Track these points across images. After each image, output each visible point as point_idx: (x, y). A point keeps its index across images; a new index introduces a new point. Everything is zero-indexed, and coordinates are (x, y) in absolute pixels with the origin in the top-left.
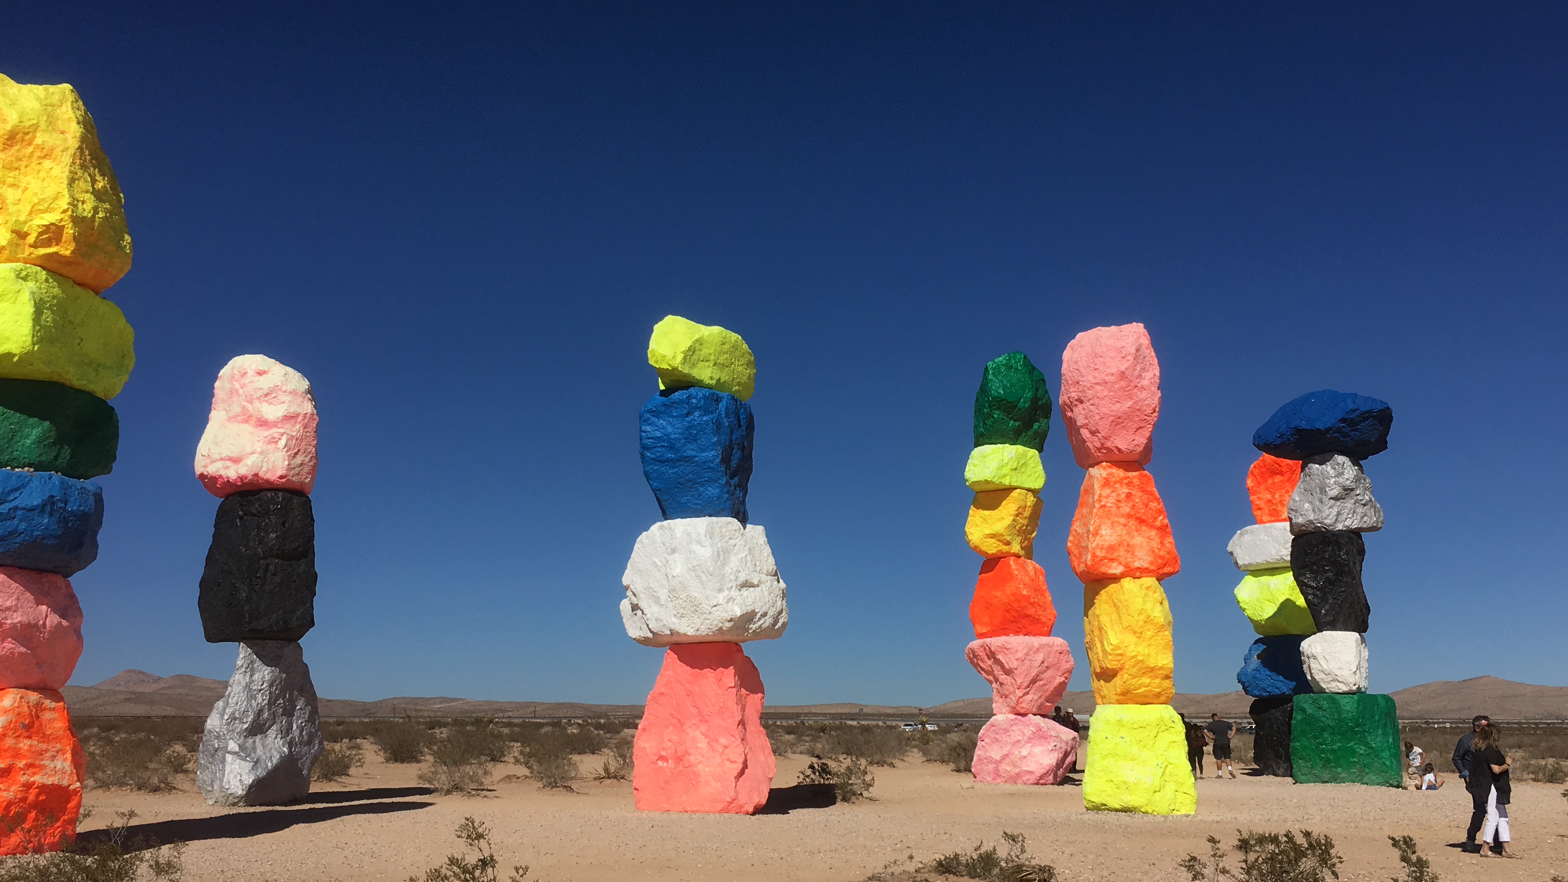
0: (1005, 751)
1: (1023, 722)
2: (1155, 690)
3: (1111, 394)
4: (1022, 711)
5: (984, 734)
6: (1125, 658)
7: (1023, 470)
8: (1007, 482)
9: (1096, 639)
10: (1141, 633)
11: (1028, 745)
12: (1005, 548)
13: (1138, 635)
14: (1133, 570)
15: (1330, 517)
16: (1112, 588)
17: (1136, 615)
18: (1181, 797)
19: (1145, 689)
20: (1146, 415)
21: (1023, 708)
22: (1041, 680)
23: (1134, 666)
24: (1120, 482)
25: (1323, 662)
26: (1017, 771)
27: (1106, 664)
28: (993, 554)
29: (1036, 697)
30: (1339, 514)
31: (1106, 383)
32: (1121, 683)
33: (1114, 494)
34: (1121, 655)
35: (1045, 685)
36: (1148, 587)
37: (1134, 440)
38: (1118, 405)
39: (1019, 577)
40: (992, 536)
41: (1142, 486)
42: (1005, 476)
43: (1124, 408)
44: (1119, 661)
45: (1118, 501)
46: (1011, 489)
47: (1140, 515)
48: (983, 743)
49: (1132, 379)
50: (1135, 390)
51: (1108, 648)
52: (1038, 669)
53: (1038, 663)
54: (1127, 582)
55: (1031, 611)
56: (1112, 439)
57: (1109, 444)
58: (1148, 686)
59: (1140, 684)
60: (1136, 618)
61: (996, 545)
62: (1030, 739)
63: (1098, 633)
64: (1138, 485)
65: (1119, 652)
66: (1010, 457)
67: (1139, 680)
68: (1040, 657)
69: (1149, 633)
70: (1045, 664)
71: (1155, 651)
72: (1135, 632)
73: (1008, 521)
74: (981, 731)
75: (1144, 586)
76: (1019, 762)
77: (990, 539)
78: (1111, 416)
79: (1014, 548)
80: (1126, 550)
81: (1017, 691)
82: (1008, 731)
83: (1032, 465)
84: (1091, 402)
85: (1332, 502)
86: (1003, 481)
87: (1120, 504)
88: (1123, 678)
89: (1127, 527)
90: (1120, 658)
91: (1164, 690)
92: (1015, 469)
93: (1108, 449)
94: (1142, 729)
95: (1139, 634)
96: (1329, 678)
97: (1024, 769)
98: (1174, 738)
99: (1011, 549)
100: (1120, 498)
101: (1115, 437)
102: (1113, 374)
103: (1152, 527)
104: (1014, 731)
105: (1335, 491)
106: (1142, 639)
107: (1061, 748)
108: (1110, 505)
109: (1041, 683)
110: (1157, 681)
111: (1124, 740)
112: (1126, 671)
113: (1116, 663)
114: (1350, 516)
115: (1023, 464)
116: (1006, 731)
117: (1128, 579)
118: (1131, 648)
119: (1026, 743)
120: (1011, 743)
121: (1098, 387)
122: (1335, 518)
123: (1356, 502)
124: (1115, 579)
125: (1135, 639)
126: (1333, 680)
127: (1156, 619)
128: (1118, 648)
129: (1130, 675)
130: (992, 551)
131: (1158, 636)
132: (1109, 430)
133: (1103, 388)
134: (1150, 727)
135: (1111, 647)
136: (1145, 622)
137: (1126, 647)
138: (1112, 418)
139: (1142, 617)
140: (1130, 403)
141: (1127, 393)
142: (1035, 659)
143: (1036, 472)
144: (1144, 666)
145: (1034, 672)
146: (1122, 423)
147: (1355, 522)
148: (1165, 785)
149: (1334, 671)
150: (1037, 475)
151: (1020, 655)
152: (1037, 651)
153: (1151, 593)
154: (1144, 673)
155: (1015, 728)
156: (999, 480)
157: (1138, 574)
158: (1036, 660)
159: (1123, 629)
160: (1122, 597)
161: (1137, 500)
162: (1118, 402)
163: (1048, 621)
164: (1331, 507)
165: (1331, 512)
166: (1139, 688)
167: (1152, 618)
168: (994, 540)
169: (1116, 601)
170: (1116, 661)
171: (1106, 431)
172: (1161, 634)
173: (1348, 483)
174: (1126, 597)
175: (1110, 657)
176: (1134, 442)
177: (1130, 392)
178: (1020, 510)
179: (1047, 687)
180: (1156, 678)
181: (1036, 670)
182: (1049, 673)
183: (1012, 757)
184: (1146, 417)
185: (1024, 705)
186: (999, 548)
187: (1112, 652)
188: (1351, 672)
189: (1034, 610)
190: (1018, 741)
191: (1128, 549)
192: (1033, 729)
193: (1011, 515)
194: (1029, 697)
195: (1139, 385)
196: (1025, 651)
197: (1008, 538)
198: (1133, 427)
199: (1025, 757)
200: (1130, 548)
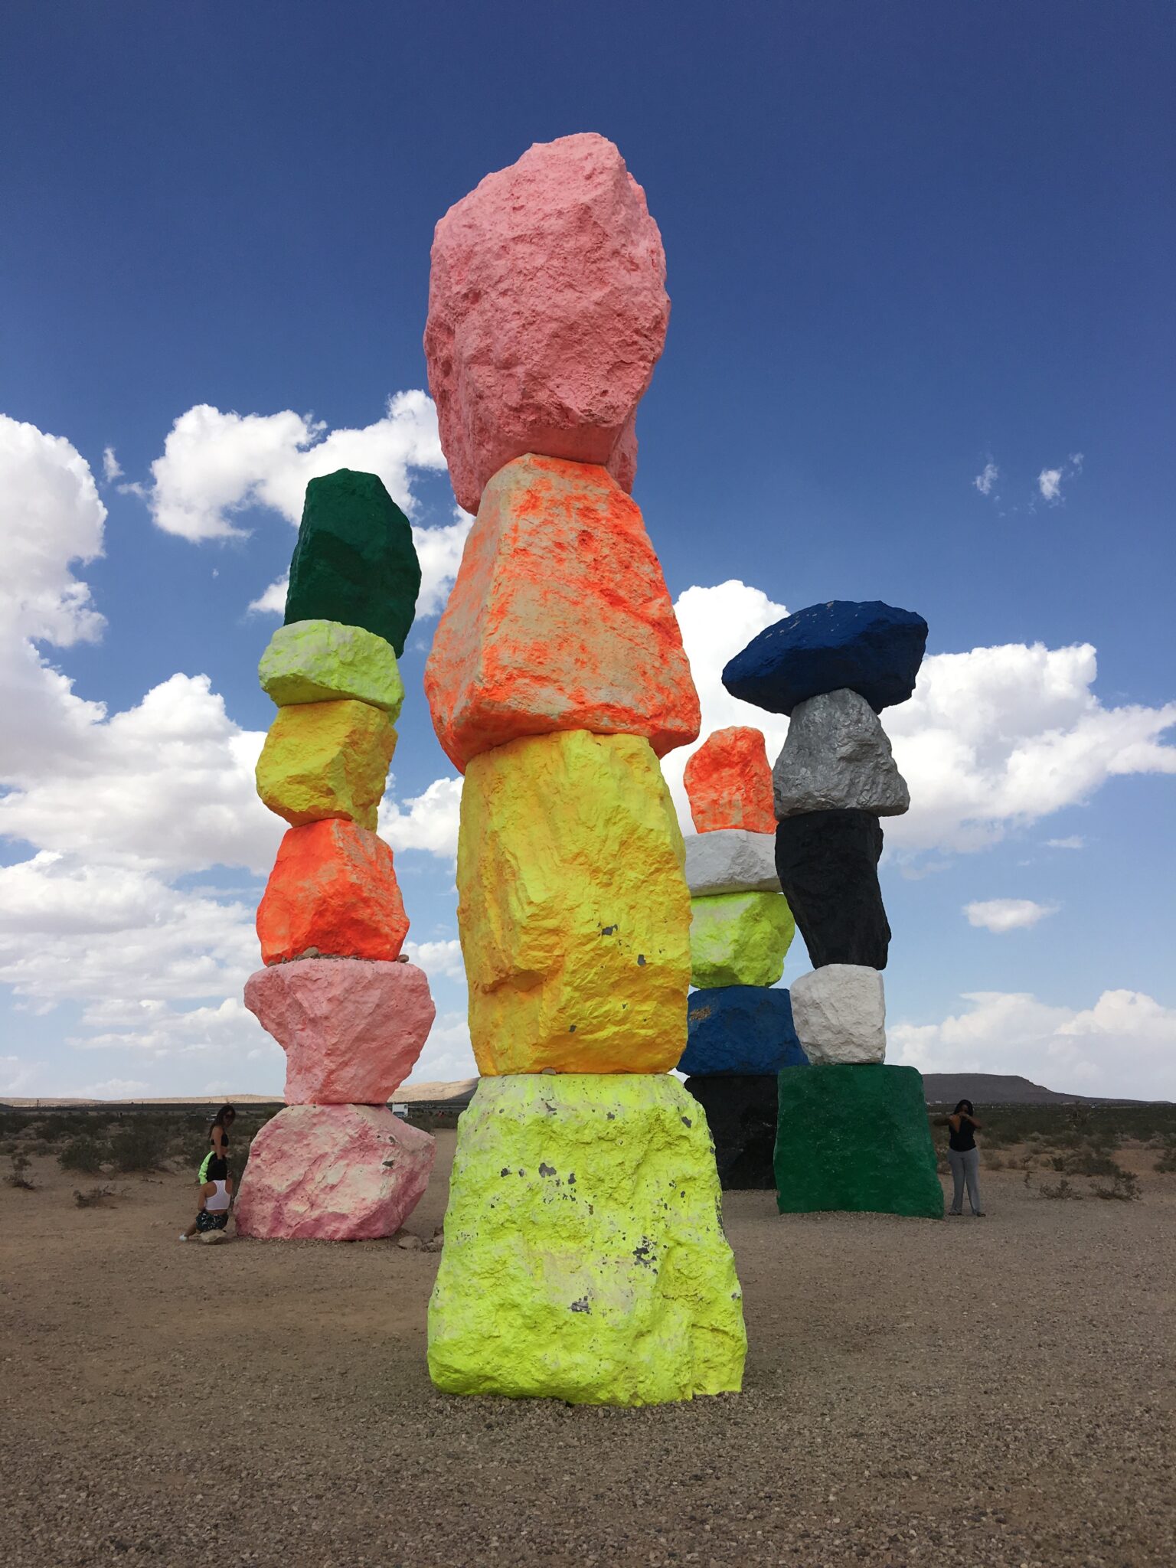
0: (297, 1175)
1: (336, 1119)
2: (643, 1032)
3: (555, 263)
4: (334, 1097)
5: (260, 1143)
6: (567, 943)
7: (364, 668)
8: (333, 683)
9: (488, 896)
10: (611, 873)
11: (343, 1162)
12: (324, 802)
13: (605, 879)
14: (592, 709)
15: (840, 788)
16: (536, 754)
17: (600, 823)
18: (706, 1345)
19: (615, 1029)
20: (637, 331)
21: (336, 1092)
22: (374, 1040)
23: (588, 965)
24: (566, 502)
25: (829, 1014)
26: (316, 1213)
27: (510, 957)
28: (301, 812)
29: (361, 1072)
30: (852, 784)
31: (541, 235)
32: (553, 1013)
33: (549, 529)
34: (555, 931)
35: (380, 1048)
36: (632, 756)
37: (605, 392)
38: (570, 294)
39: (346, 853)
40: (300, 780)
41: (617, 521)
42: (331, 672)
43: (584, 303)
44: (549, 949)
45: (560, 545)
46: (341, 697)
47: (612, 585)
48: (258, 1161)
49: (608, 230)
50: (615, 263)
51: (520, 913)
52: (369, 1019)
53: (368, 1008)
54: (577, 742)
55: (363, 914)
56: (551, 384)
57: (542, 397)
58: (621, 1022)
59: (606, 1014)
60: (600, 830)
61: (308, 797)
62: (345, 1152)
63: (493, 880)
64: (608, 520)
65: (550, 923)
66: (341, 641)
67: (600, 1005)
68: (374, 996)
69: (632, 875)
70: (384, 1010)
71: (645, 923)
72: (596, 871)
73: (333, 752)
74: (258, 1138)
75: (621, 753)
76: (322, 1196)
77: (296, 787)
78: (551, 319)
79: (339, 803)
80: (577, 660)
81: (326, 1061)
82: (306, 1137)
83: (382, 663)
84: (503, 286)
85: (843, 764)
86: (325, 680)
87: (564, 555)
88: (556, 997)
89: (579, 608)
90: (552, 940)
91: (666, 1032)
92: (351, 664)
93: (539, 408)
94: (605, 1145)
95: (605, 876)
96: (841, 1039)
97: (330, 1210)
98: (690, 1167)
99: (334, 803)
100: (563, 539)
101: (559, 381)
102: (560, 213)
103: (642, 618)
104: (317, 1136)
105: (847, 747)
106: (613, 889)
107: (401, 1167)
108: (540, 552)
109: (374, 1045)
110: (649, 1007)
111: (553, 1178)
112: (566, 978)
113: (541, 954)
114: (867, 787)
115: (365, 658)
116: (301, 1136)
117: (581, 734)
118: (585, 912)
119: (339, 1158)
120: (309, 1159)
121: (522, 249)
122: (846, 789)
123: (876, 767)
124: (544, 729)
125: (594, 891)
126: (847, 1043)
127: (653, 835)
128: (547, 911)
129: (576, 989)
130: (301, 808)
131: (655, 883)
132: (546, 357)
133: (533, 248)
134: (624, 1138)
135: (530, 910)
136: (623, 844)
137: (571, 909)
138: (554, 325)
139: (616, 831)
140: (598, 295)
141: (594, 267)
142: (363, 999)
143: (387, 676)
144: (618, 963)
145: (361, 1025)
146: (579, 342)
147: (875, 797)
148: (664, 1307)
149: (848, 1027)
150: (388, 681)
151: (336, 991)
152: (369, 986)
153: (638, 773)
154: (615, 985)
155: (318, 1130)
156: (320, 679)
157: (605, 722)
158: (365, 1003)
159: (563, 861)
160: (562, 778)
161: (606, 551)
162: (570, 286)
163: (394, 934)
164: (840, 773)
165: (840, 780)
166: (600, 1027)
167: (641, 832)
168: (303, 788)
169: (544, 790)
170: (541, 948)
171: (536, 358)
172: (662, 877)
173: (868, 735)
174: (575, 776)
175: (525, 938)
176: (606, 399)
177: (601, 265)
178: (356, 737)
179: (384, 1053)
180: (646, 998)
181: (364, 1022)
182: (393, 1026)
183: (310, 1187)
184: (636, 338)
185: (338, 1087)
186: (315, 802)
187: (533, 924)
188: (875, 1029)
189: (369, 911)
190: (323, 1156)
191: (583, 657)
192: (352, 1133)
193: (339, 744)
194: (349, 1072)
195: (623, 252)
196: (346, 984)
197: (331, 784)
198: (603, 359)
199: (333, 1187)
200: (585, 659)
